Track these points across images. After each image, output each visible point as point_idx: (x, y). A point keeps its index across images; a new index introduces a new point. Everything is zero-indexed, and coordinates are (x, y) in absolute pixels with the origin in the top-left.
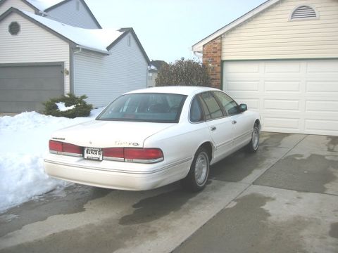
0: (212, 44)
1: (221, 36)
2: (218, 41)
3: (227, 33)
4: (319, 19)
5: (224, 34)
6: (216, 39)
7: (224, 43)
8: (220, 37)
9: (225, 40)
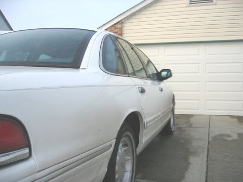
0: (113, 28)
1: (121, 20)
2: (119, 26)
3: (128, 18)
4: (216, 4)
5: (124, 19)
6: (116, 24)
7: (125, 28)
8: (121, 22)
9: (125, 25)
